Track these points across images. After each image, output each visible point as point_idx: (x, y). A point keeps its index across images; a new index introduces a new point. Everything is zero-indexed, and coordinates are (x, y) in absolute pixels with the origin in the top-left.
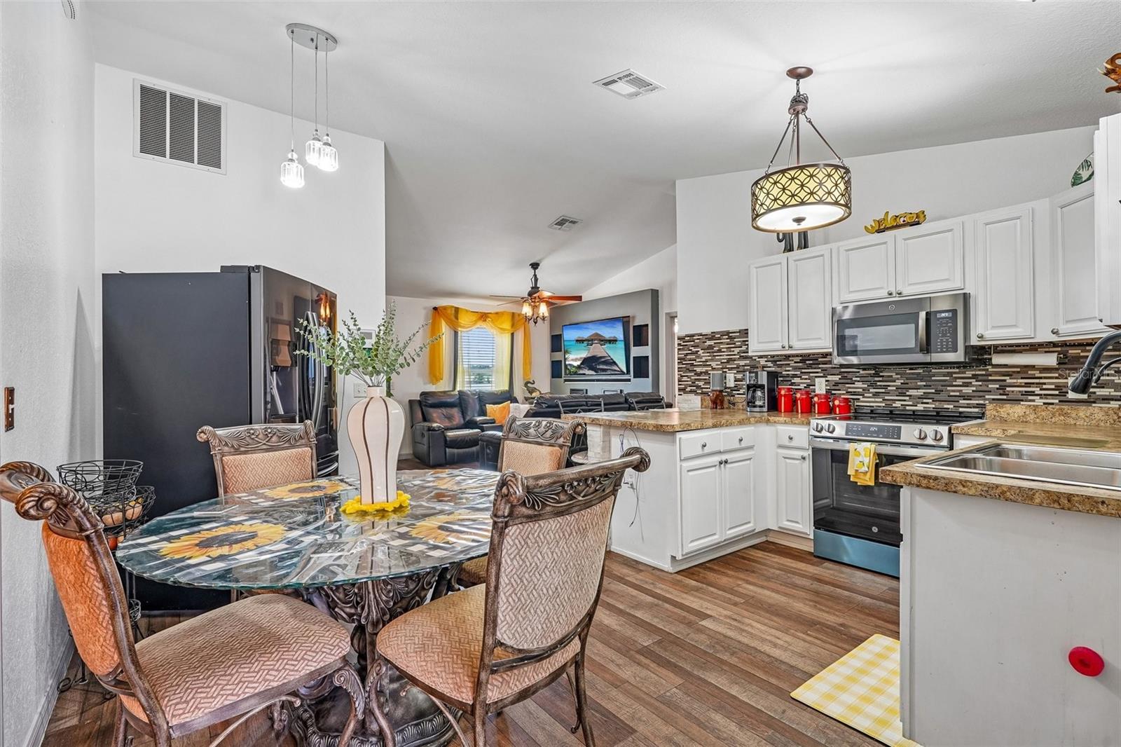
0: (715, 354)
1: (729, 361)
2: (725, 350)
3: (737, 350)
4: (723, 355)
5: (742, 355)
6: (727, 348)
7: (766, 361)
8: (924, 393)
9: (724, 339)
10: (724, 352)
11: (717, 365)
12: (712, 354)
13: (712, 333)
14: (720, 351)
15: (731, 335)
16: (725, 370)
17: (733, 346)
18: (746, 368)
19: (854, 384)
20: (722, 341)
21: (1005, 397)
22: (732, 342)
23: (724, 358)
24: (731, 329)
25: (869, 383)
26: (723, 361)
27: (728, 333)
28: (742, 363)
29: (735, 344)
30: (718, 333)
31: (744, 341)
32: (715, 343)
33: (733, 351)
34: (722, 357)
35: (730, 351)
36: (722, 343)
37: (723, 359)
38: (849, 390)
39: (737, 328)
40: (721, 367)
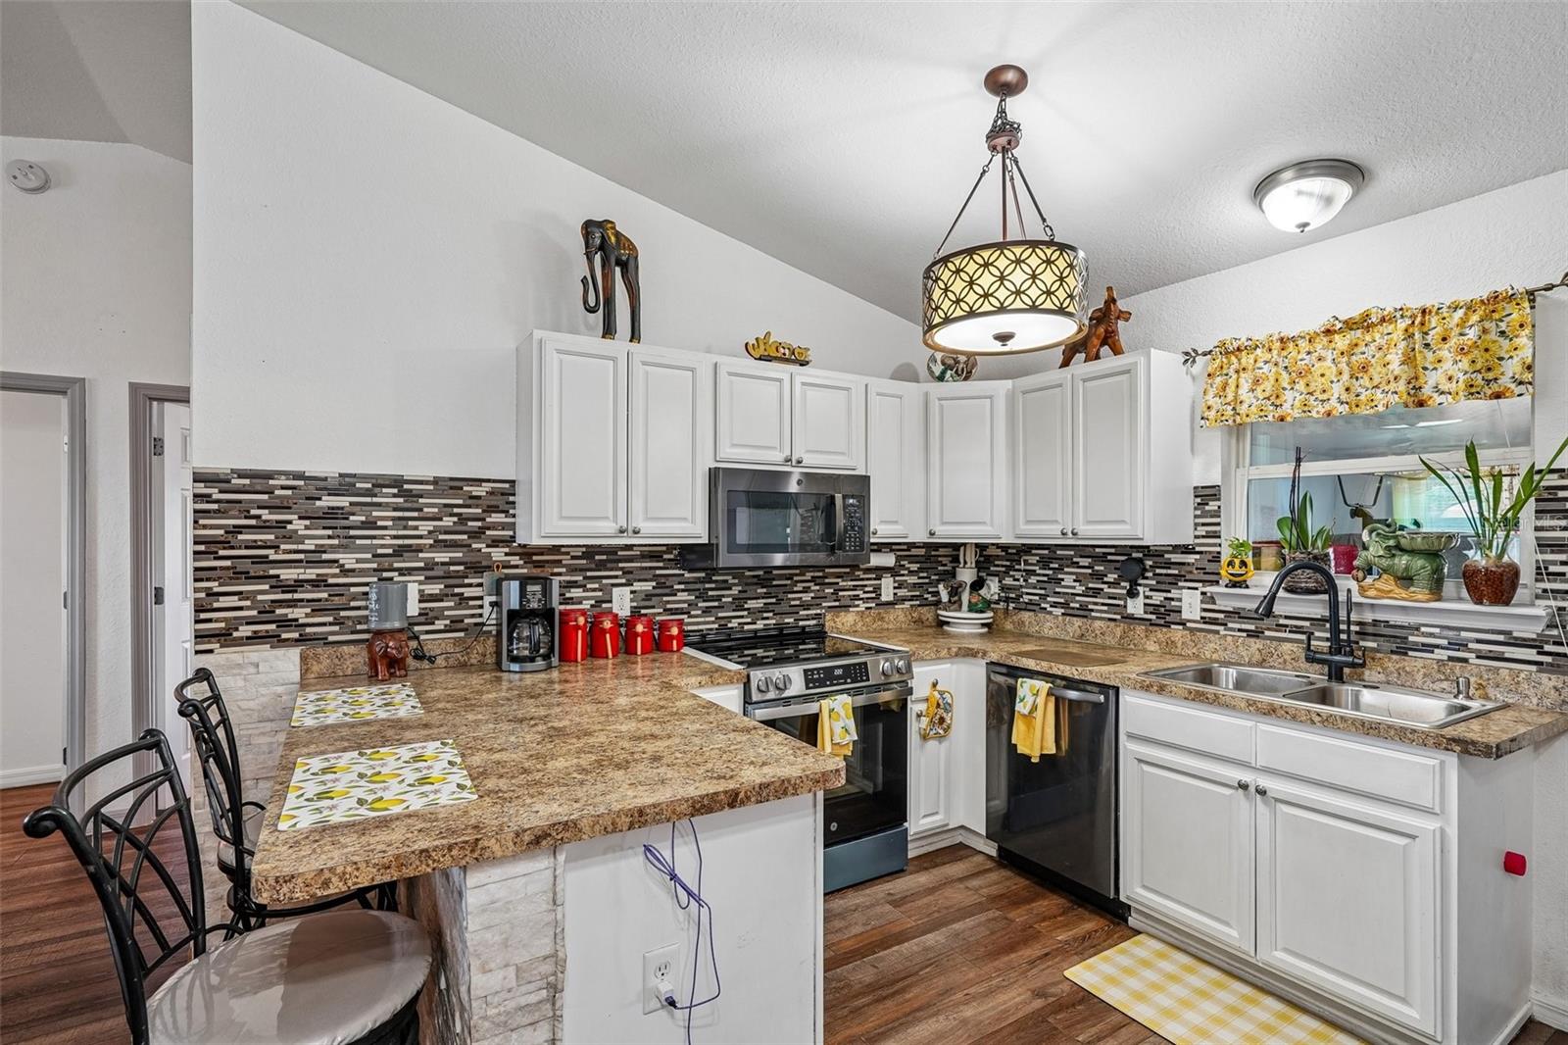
0: (352, 532)
1: (399, 552)
2: (390, 523)
3: (425, 527)
4: (382, 537)
5: (441, 537)
6: (393, 519)
7: (506, 554)
8: (765, 604)
9: (386, 495)
10: (385, 528)
11: (358, 561)
12: (338, 532)
13: (341, 475)
14: (370, 524)
15: (405, 486)
16: (385, 575)
17: (415, 514)
18: (452, 568)
19: (676, 595)
20: (375, 500)
21: (837, 604)
22: (409, 505)
23: (386, 542)
24: (408, 472)
25: (697, 593)
26: (380, 551)
27: (397, 482)
28: (442, 557)
29: (421, 510)
30: (365, 478)
31: (446, 506)
32: (351, 504)
33: (416, 528)
34: (375, 542)
35: (405, 528)
36: (379, 505)
37: (383, 546)
38: (669, 606)
39: (429, 473)
40: (375, 566)
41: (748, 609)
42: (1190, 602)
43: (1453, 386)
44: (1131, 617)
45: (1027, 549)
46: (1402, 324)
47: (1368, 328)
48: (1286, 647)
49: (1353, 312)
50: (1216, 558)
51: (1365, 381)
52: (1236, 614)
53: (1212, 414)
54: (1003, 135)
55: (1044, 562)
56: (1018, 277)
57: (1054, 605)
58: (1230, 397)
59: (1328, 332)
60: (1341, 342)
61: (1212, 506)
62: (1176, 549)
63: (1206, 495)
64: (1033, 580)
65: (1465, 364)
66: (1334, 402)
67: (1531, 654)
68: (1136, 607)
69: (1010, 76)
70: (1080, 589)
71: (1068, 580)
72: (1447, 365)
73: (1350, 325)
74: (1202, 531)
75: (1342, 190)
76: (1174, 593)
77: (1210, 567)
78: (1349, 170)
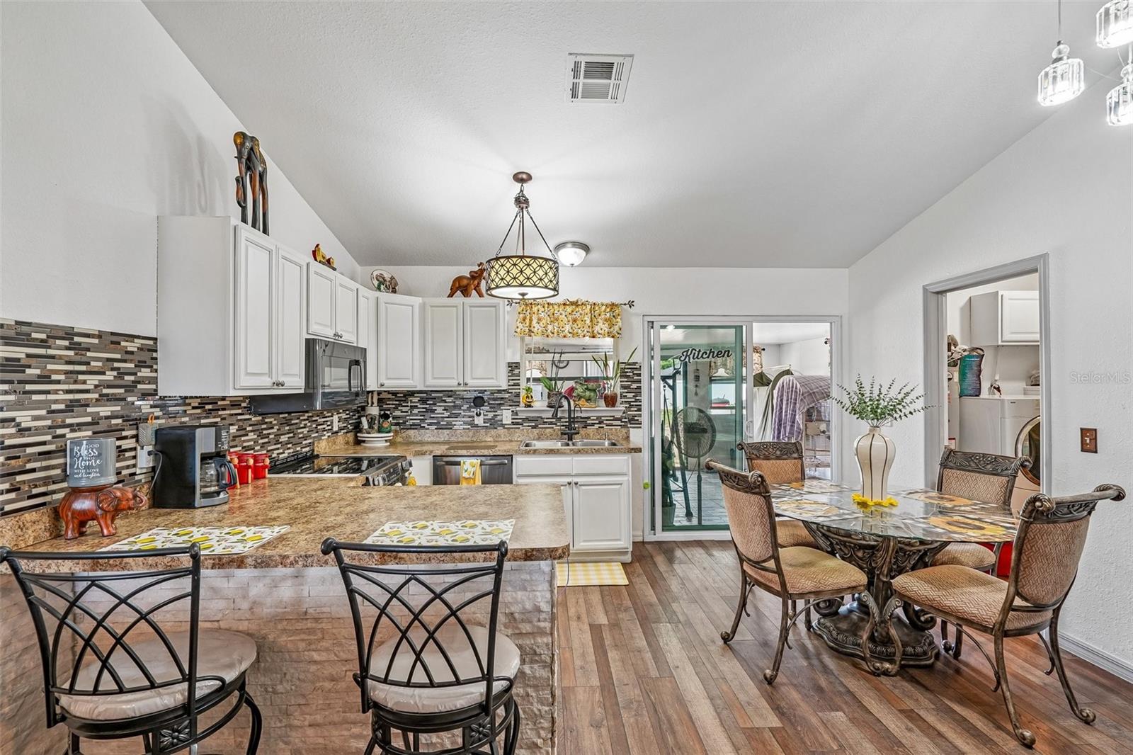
0: (29, 387)
1: (71, 407)
2: (62, 377)
3: (93, 380)
4: (56, 392)
5: (105, 391)
6: (66, 372)
7: (152, 407)
9: (59, 348)
10: (58, 382)
11: (36, 418)
12: (16, 386)
13: (17, 323)
14: (45, 378)
15: (77, 339)
16: (59, 432)
17: (83, 368)
18: (114, 421)
20: (50, 352)
22: (78, 358)
23: (60, 399)
24: (80, 326)
26: (54, 407)
27: (69, 334)
28: (105, 411)
29: (88, 364)
30: (40, 327)
31: (108, 360)
32: (28, 356)
33: (84, 382)
34: (50, 397)
35: (76, 382)
36: (53, 357)
37: (56, 402)
39: (94, 326)
40: (49, 423)
41: (281, 442)
42: (506, 416)
43: (602, 332)
44: (477, 426)
45: (412, 394)
46: (589, 307)
47: (577, 306)
48: (548, 430)
49: (573, 299)
50: (518, 395)
51: (575, 325)
52: (527, 419)
53: (519, 330)
54: (521, 202)
55: (423, 401)
57: (431, 424)
58: (528, 324)
59: (564, 304)
60: (569, 309)
61: (516, 371)
62: (499, 392)
63: (513, 367)
64: (415, 411)
65: (607, 325)
66: (566, 331)
68: (479, 421)
69: (524, 176)
70: (447, 414)
71: (439, 410)
72: (600, 324)
73: (572, 303)
74: (512, 383)
75: (583, 253)
76: (499, 412)
77: (516, 399)
78: (586, 248)
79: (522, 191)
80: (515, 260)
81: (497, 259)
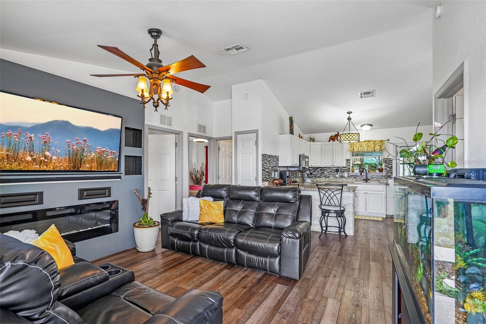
24: (273, 155)
31: (275, 160)
42: (346, 175)
43: (378, 149)
44: (337, 177)
45: (318, 168)
46: (373, 142)
47: (369, 142)
48: (359, 179)
49: (368, 140)
50: (350, 169)
51: (368, 148)
52: (352, 176)
53: (350, 150)
54: (349, 119)
55: (321, 170)
56: (351, 137)
57: (323, 176)
58: (353, 148)
59: (365, 141)
60: (366, 143)
61: (349, 162)
62: (344, 167)
63: (348, 160)
64: (319, 173)
65: (379, 147)
66: (365, 150)
67: (384, 177)
68: (337, 176)
69: (350, 112)
70: (328, 174)
71: (326, 173)
72: (377, 147)
73: (367, 141)
74: (347, 165)
75: (370, 127)
76: (343, 173)
77: (349, 170)
78: (371, 125)
79: (349, 116)
80: (347, 134)
81: (342, 134)
